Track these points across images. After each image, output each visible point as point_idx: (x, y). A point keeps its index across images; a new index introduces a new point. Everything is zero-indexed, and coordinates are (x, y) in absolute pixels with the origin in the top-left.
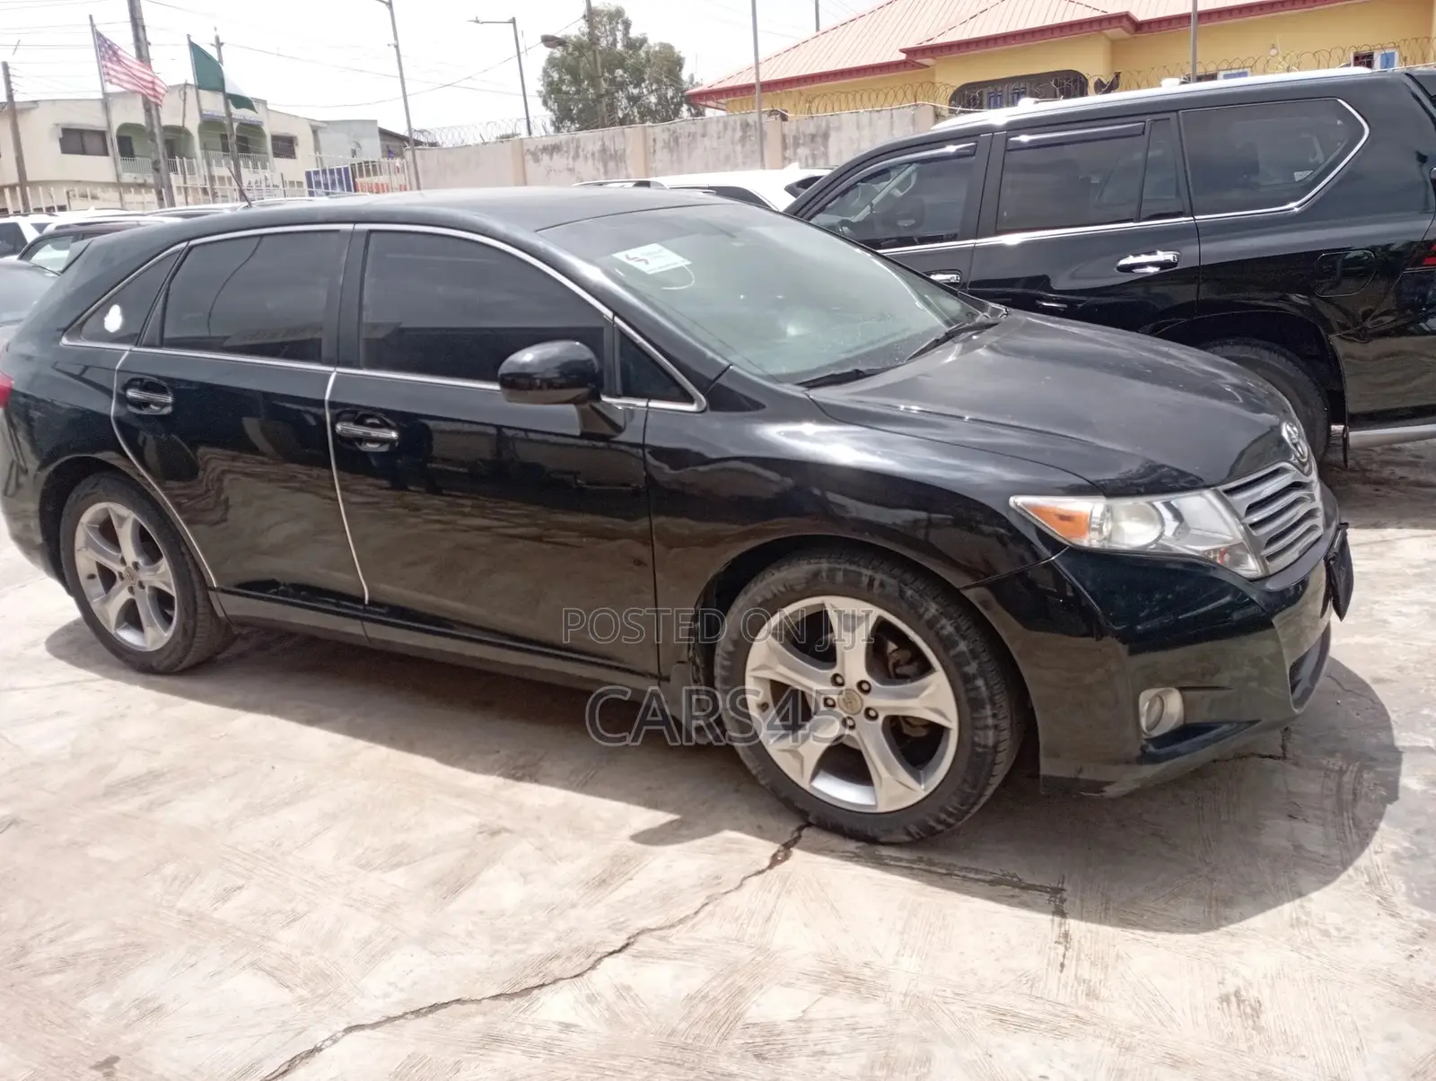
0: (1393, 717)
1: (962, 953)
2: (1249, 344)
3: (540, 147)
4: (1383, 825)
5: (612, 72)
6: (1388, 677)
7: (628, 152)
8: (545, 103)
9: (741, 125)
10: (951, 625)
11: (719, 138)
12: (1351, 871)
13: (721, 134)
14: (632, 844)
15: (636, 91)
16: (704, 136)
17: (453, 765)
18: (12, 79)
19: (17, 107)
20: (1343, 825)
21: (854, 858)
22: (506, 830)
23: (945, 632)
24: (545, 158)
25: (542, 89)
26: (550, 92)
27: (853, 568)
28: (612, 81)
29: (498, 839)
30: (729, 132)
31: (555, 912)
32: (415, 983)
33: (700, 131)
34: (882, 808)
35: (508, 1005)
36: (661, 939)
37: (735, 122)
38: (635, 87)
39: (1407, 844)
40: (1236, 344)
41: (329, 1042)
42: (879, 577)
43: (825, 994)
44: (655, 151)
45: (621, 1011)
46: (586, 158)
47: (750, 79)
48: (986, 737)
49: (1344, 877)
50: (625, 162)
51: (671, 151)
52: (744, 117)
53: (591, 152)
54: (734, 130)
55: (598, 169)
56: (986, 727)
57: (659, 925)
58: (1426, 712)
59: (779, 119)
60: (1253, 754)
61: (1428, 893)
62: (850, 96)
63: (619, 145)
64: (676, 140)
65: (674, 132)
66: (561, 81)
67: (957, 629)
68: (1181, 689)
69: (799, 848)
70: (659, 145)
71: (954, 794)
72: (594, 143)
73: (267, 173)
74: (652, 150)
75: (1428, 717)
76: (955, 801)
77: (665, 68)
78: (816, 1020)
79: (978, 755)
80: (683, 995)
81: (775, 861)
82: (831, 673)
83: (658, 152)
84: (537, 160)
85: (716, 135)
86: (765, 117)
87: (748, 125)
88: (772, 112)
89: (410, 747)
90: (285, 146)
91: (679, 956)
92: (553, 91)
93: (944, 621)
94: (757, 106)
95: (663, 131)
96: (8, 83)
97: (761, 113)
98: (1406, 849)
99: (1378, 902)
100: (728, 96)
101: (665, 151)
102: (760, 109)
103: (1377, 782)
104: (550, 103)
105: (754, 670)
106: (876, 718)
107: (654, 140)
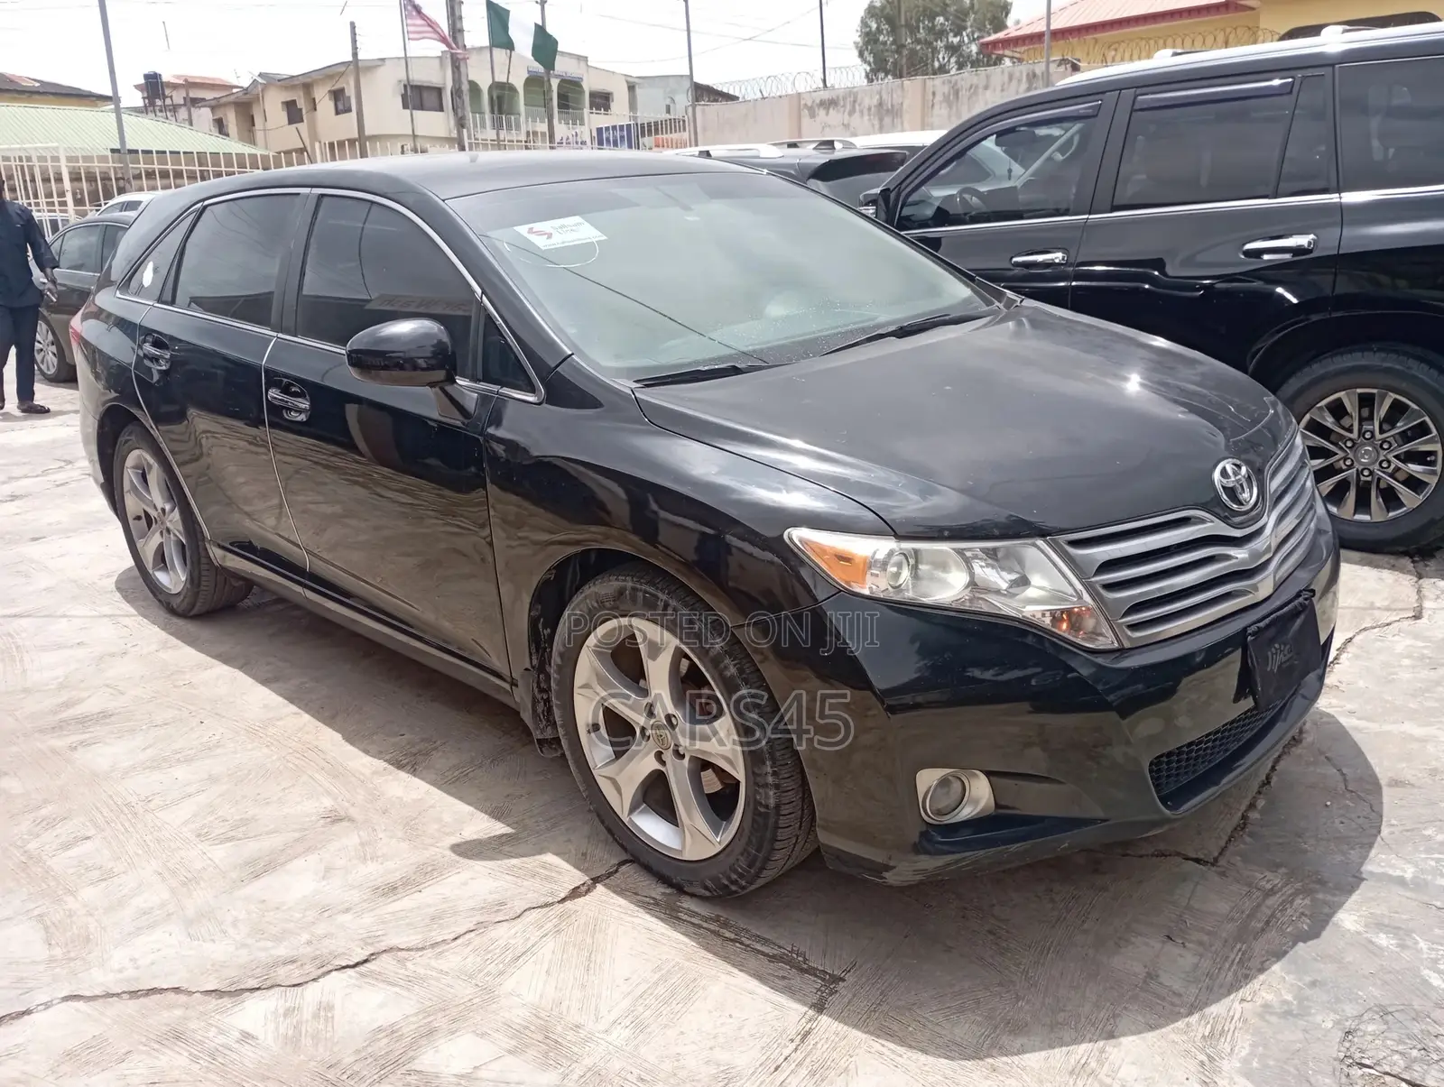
0: (1385, 831)
1: (682, 1033)
2: (1396, 352)
3: (818, 101)
4: (1276, 968)
5: (932, 19)
6: (1413, 780)
7: (905, 106)
8: (861, 55)
9: (1028, 75)
10: (735, 665)
11: (1002, 90)
12: (1194, 1018)
13: (1006, 86)
14: (449, 853)
15: (956, 40)
16: (986, 88)
17: (352, 744)
18: (358, 38)
19: (360, 64)
20: (1227, 957)
21: (651, 906)
22: (351, 820)
23: (728, 674)
24: (822, 112)
25: (859, 40)
26: (866, 43)
27: (651, 590)
28: (931, 30)
29: (337, 828)
30: (1014, 82)
31: (326, 914)
32: (153, 964)
33: (982, 83)
34: (687, 856)
35: (213, 1002)
36: (402, 962)
37: (1021, 72)
38: (955, 36)
39: (1289, 997)
40: (1380, 350)
41: (43, 1007)
42: (673, 603)
43: (510, 1052)
44: (933, 105)
45: (307, 1031)
46: (862, 112)
47: (1041, 27)
48: (767, 797)
49: (1180, 1024)
50: (901, 117)
51: (950, 107)
52: (1031, 67)
53: (867, 106)
54: (1020, 81)
55: (873, 125)
56: (766, 785)
57: (410, 945)
58: (1428, 832)
59: (1069, 69)
60: (1178, 854)
61: (1271, 1063)
62: (1152, 42)
63: (897, 100)
64: (957, 93)
65: (956, 83)
66: (879, 30)
67: (741, 671)
68: (988, 774)
69: (605, 885)
70: (939, 98)
71: (742, 854)
72: (871, 98)
73: (579, 129)
74: (930, 104)
75: (1429, 838)
76: (743, 863)
77: (989, 15)
78: (481, 1079)
79: (760, 814)
80: (376, 1025)
81: (575, 893)
82: (645, 701)
83: (937, 107)
84: (813, 116)
85: (999, 88)
86: (1053, 67)
87: (1034, 75)
88: (1063, 61)
89: (330, 720)
90: (602, 101)
91: (402, 983)
92: (868, 41)
93: (727, 661)
94: (1044, 53)
95: (944, 83)
96: (354, 41)
97: (1048, 63)
98: (1285, 1002)
99: (1202, 1063)
100: (1024, 44)
101: (944, 105)
102: (1048, 59)
103: (1307, 912)
104: (866, 53)
105: (581, 687)
106: (683, 757)
107: (934, 94)
